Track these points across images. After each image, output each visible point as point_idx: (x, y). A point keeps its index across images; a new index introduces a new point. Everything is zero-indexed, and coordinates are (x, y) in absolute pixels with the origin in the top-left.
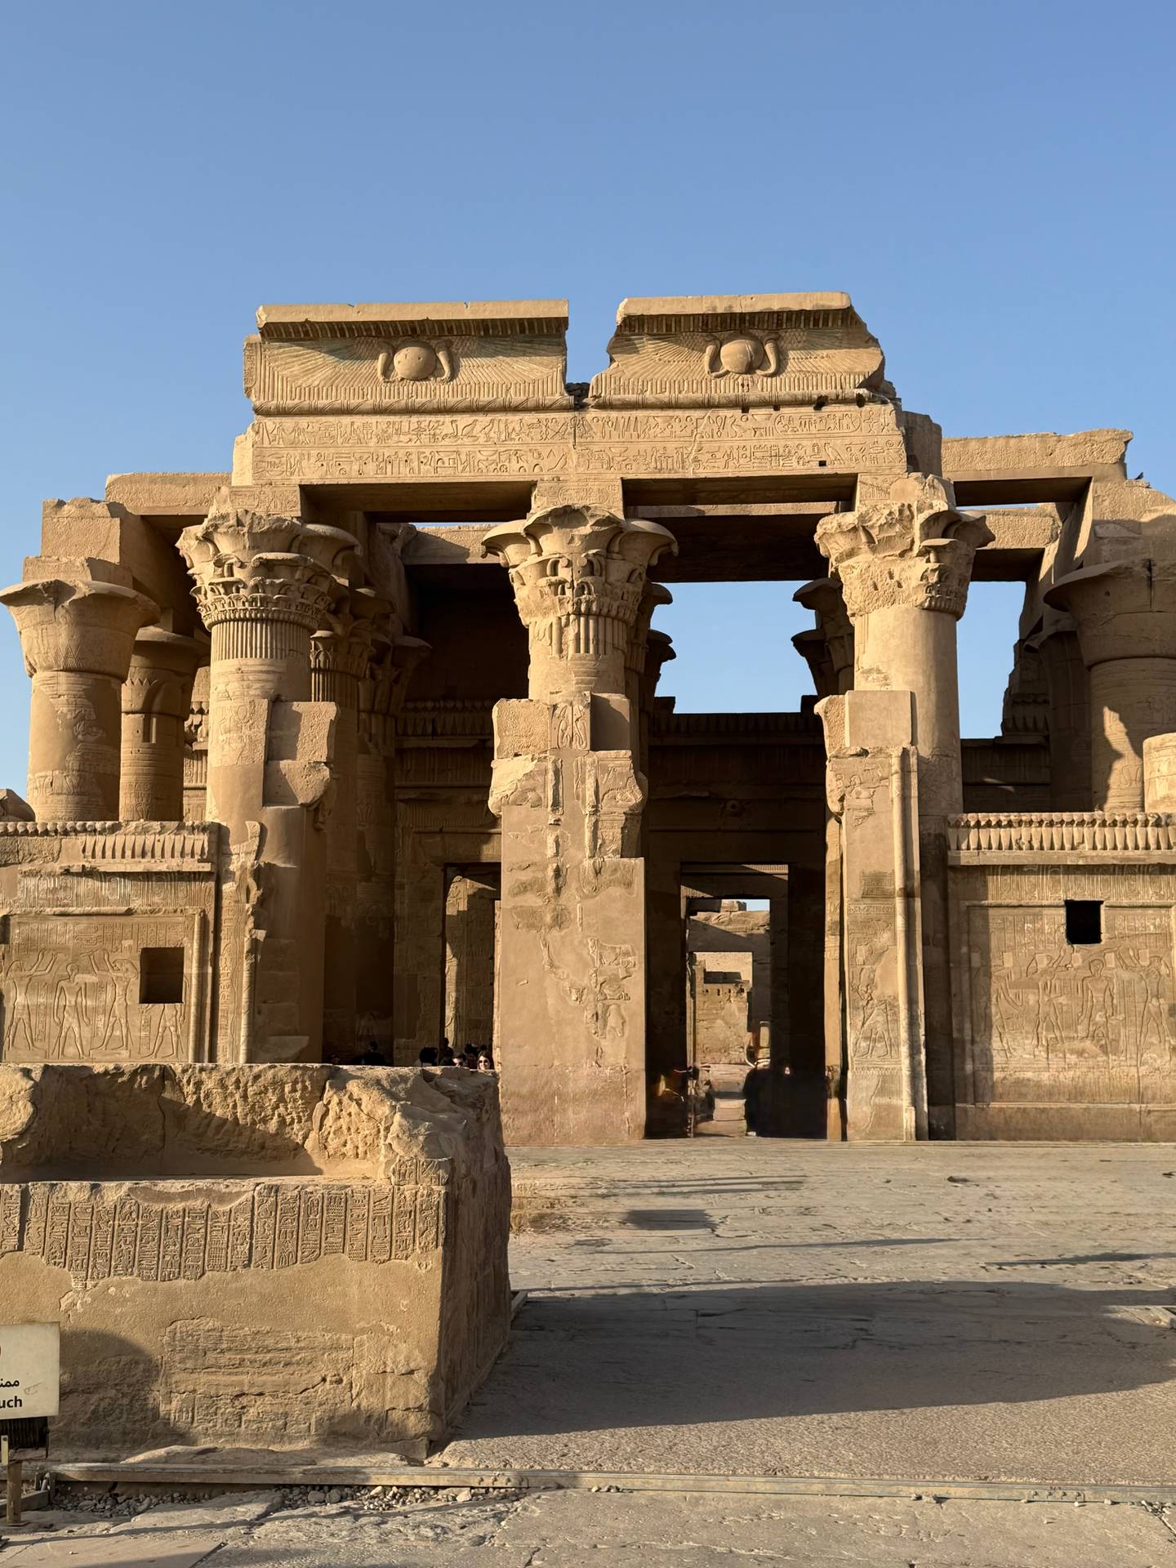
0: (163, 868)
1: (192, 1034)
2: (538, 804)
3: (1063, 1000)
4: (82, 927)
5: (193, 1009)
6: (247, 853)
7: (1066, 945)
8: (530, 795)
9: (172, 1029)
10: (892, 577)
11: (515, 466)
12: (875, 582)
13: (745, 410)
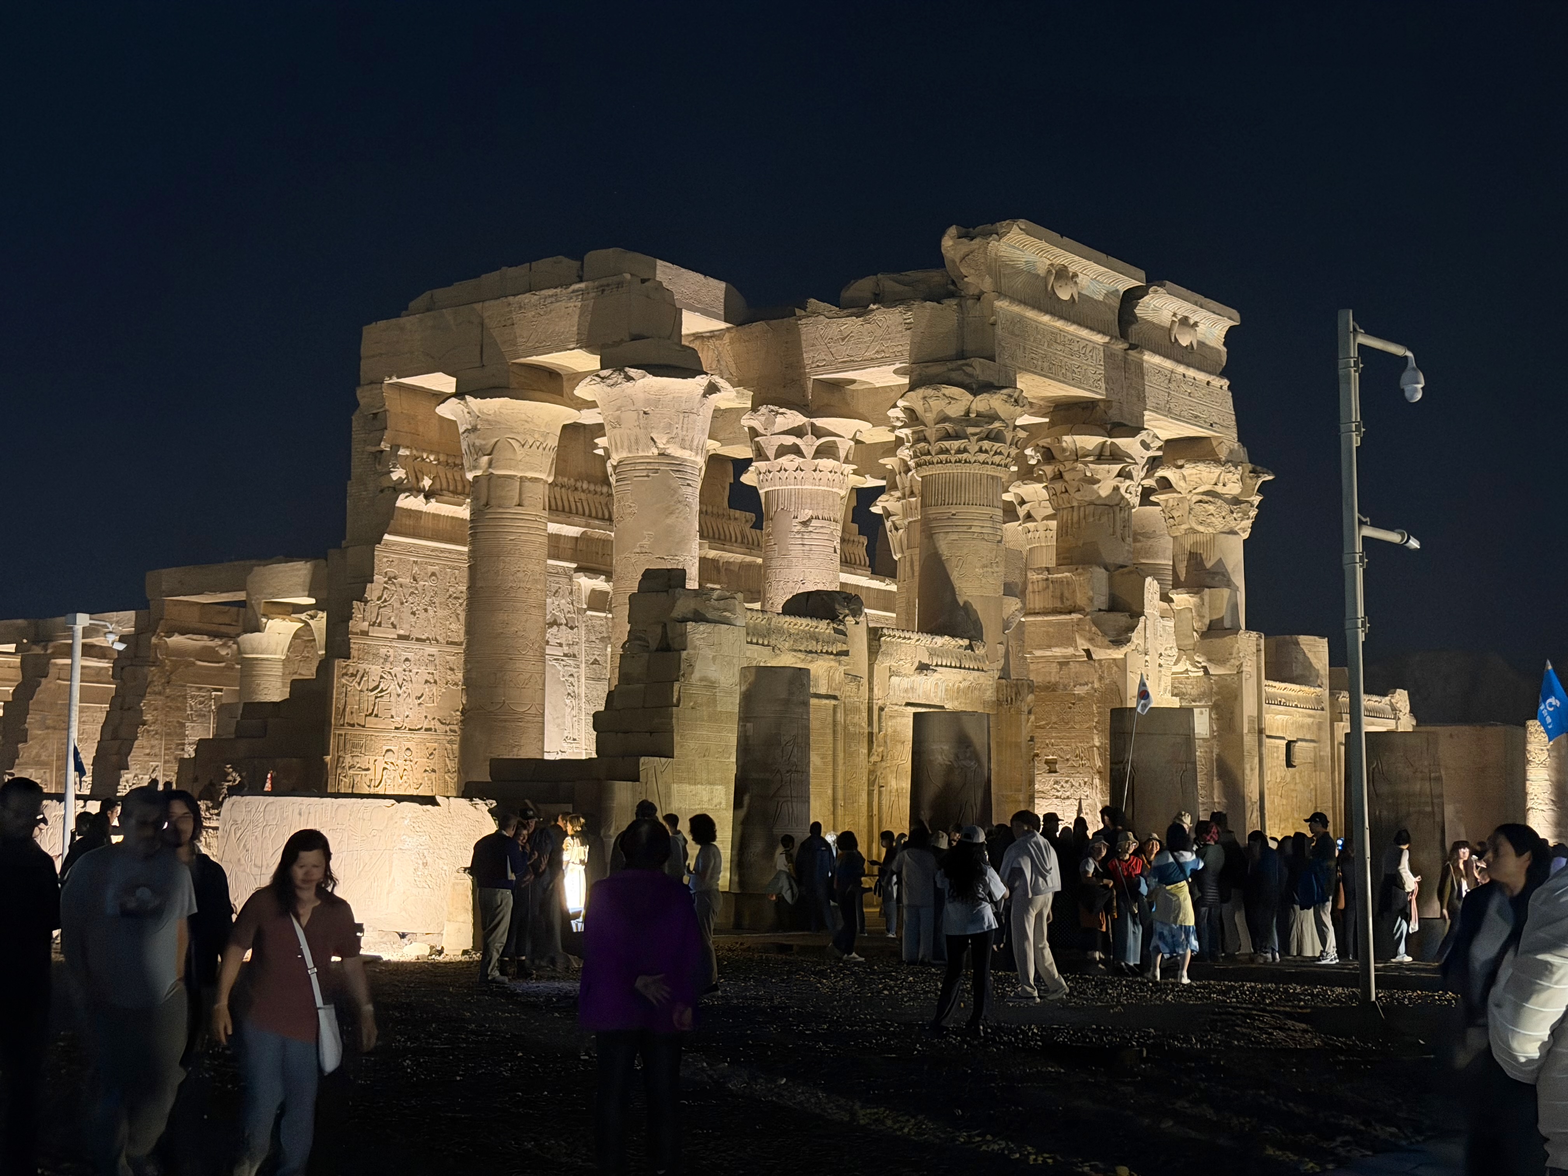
2: (1141, 652)
3: (1285, 803)
6: (999, 670)
7: (1286, 768)
10: (1232, 512)
11: (1103, 386)
12: (1223, 514)
13: (1184, 376)
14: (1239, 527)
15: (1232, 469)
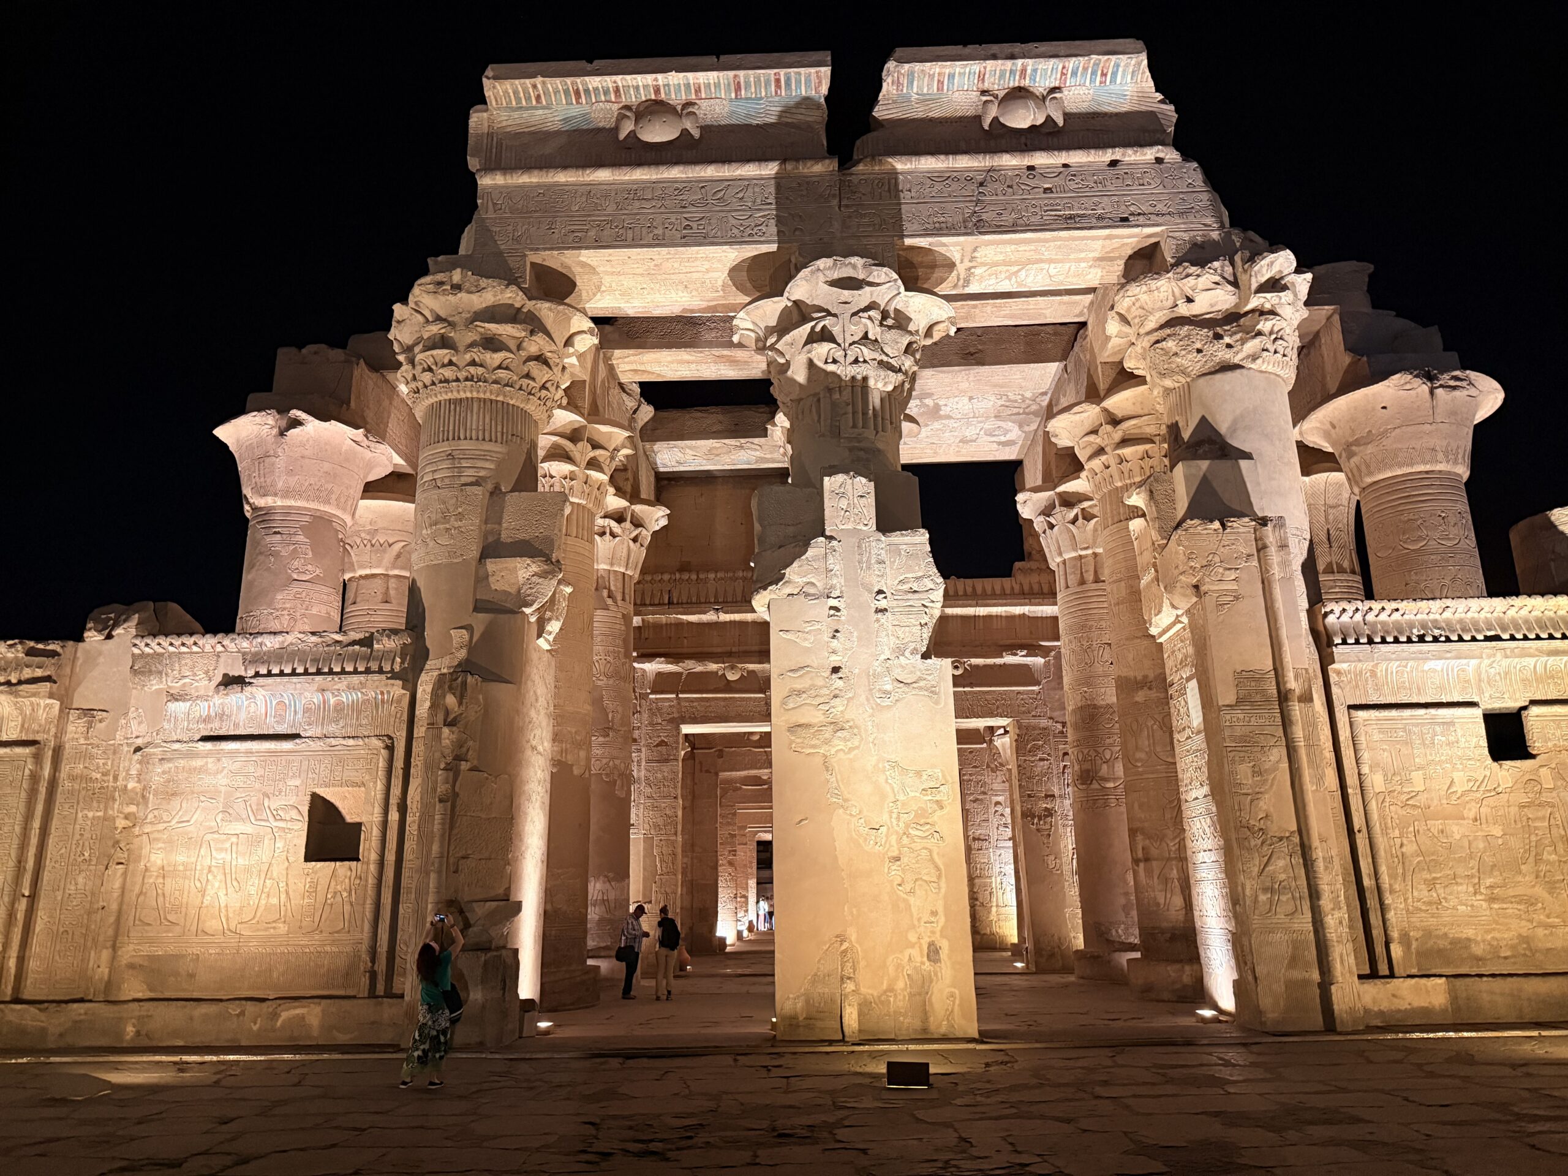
1: (369, 901)
3: (1497, 831)
4: (237, 765)
5: (373, 868)
6: (450, 668)
7: (1489, 760)
9: (345, 894)
10: (1218, 337)
11: (773, 229)
12: (1198, 345)
13: (1031, 168)
14: (1240, 356)
15: (1193, 269)
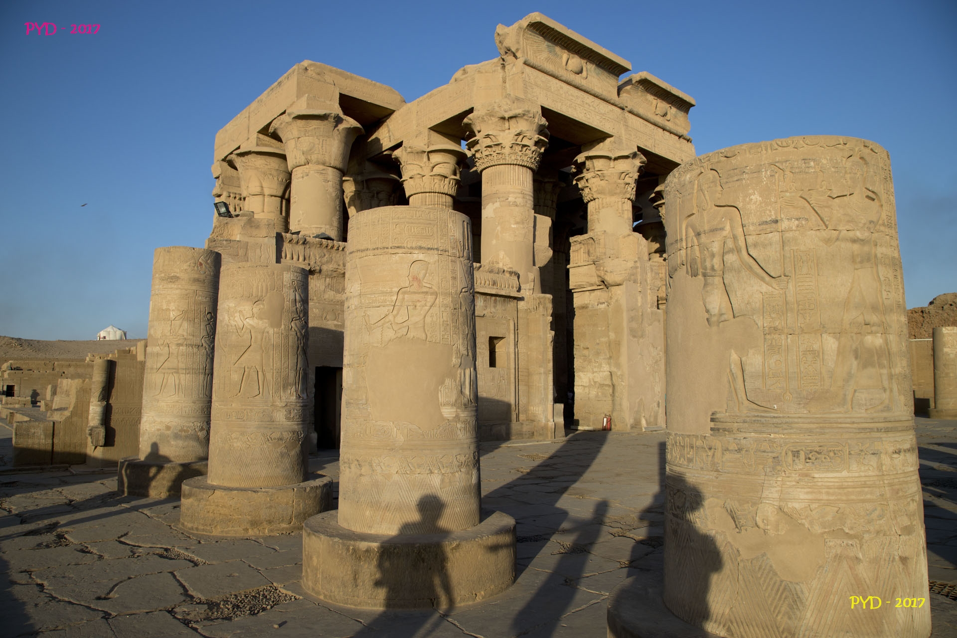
0: (503, 293)
1: (513, 384)
2: (635, 282)
6: (530, 289)
8: (632, 277)
9: (504, 381)
